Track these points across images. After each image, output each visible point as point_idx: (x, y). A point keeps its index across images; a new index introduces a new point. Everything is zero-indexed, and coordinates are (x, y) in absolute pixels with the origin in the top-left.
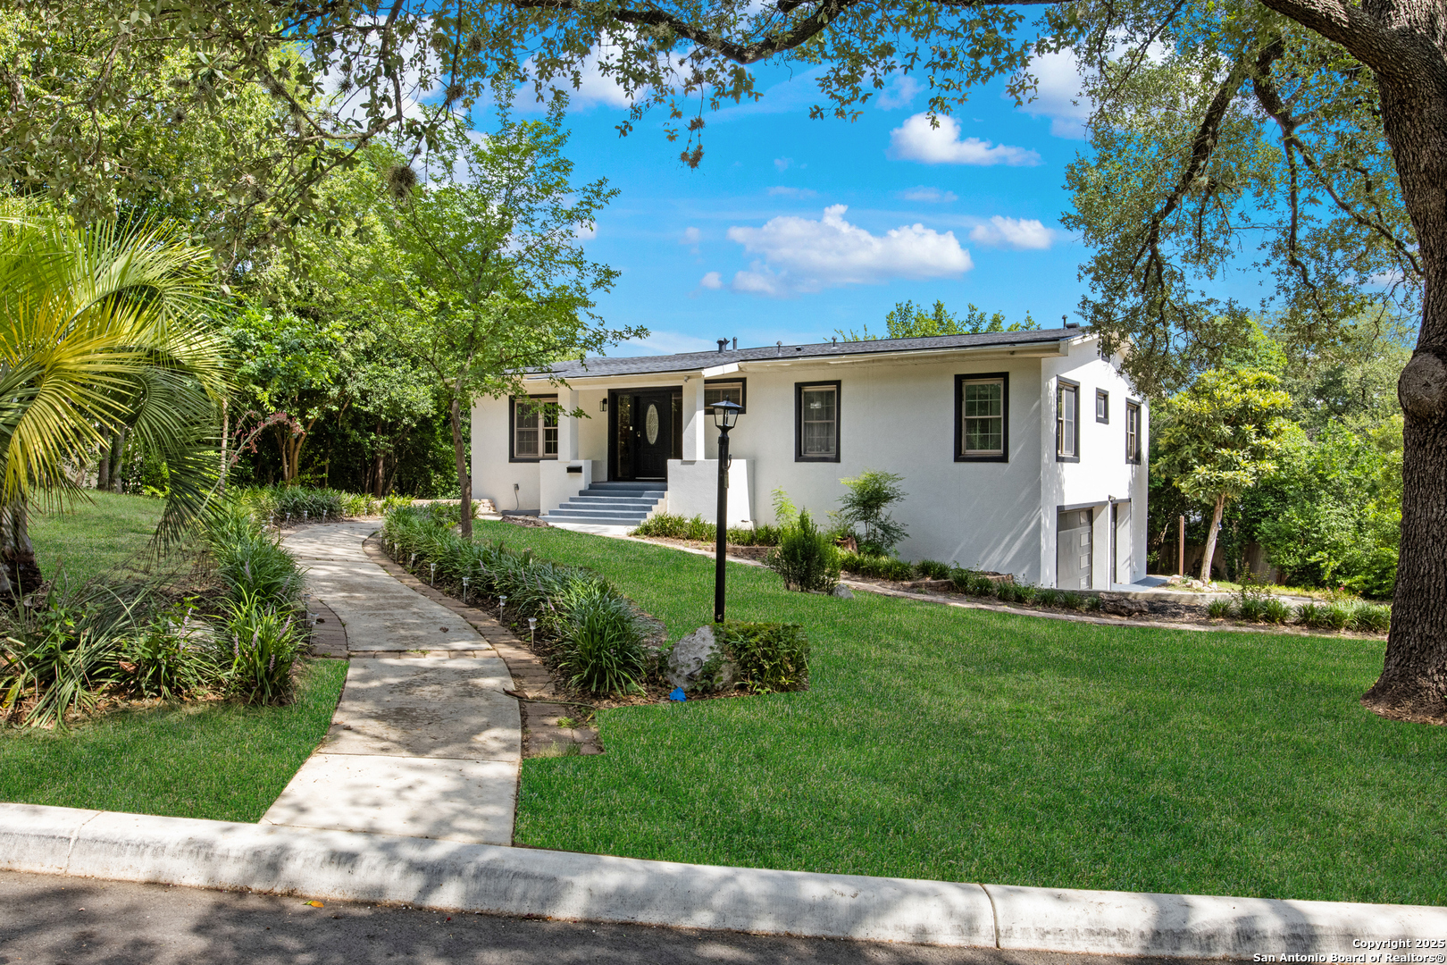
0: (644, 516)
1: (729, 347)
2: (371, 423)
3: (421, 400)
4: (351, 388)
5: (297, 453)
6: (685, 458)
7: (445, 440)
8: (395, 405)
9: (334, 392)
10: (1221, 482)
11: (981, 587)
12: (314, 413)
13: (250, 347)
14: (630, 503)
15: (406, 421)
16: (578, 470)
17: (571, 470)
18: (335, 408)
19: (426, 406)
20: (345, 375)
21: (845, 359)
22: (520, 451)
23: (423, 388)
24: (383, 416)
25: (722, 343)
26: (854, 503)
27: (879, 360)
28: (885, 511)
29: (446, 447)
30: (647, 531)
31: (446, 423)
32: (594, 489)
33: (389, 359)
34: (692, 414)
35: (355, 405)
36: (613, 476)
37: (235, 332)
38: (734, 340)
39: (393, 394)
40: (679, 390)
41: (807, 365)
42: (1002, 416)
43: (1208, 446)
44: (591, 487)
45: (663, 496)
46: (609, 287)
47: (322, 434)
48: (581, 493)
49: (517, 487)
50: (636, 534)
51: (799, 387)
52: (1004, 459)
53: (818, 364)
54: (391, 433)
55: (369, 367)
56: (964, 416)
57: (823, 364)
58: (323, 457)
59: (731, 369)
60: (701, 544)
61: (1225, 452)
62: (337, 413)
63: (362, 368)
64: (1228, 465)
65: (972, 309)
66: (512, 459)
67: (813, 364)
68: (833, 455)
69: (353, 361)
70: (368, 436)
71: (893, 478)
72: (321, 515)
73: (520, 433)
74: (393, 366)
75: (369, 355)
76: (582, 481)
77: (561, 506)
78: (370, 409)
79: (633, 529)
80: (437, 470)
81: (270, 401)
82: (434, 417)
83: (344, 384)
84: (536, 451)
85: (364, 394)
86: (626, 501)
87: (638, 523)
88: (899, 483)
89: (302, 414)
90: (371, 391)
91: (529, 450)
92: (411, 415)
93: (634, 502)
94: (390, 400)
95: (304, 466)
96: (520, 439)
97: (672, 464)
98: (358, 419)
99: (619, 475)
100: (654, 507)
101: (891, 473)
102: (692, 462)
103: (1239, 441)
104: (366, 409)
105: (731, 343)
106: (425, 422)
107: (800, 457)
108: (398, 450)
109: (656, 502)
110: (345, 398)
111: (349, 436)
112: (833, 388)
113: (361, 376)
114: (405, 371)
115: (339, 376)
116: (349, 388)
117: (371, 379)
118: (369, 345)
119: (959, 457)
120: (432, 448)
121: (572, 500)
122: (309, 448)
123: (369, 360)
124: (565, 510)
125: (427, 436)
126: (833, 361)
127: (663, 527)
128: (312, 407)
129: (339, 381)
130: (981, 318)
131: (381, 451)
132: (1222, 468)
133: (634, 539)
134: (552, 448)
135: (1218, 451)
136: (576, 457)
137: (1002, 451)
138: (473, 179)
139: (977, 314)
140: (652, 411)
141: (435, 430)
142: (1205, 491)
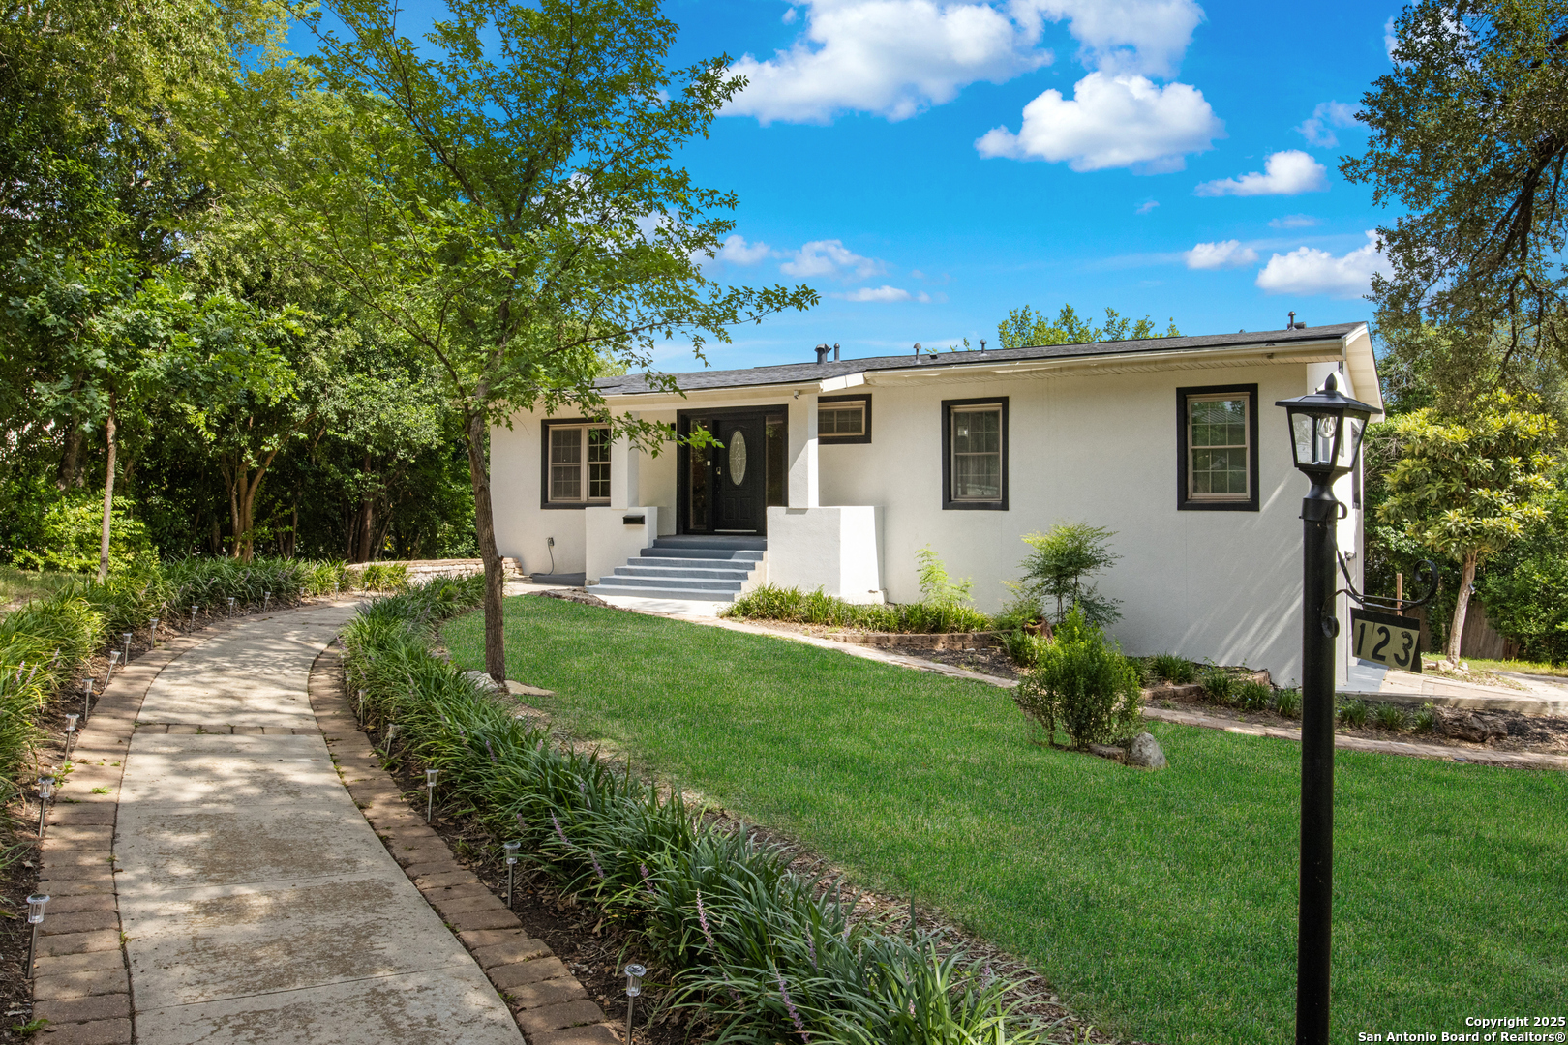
0: (738, 587)
1: (830, 356)
2: (355, 456)
3: (422, 424)
4: (325, 408)
5: (250, 498)
6: (792, 504)
7: (456, 478)
8: (386, 431)
9: (302, 413)
10: (1479, 532)
11: (1253, 697)
12: (272, 444)
13: (154, 339)
14: (715, 567)
15: (401, 454)
16: (639, 520)
17: (628, 520)
18: (302, 436)
19: (429, 434)
20: (317, 389)
21: (1019, 367)
22: (555, 494)
23: (426, 409)
24: (369, 448)
25: (821, 352)
26: (1043, 570)
27: (1070, 368)
28: (1085, 580)
29: (457, 487)
30: (746, 610)
31: (455, 456)
32: (660, 547)
33: (379, 368)
34: (802, 445)
35: (331, 432)
36: (683, 528)
37: (130, 316)
38: (836, 348)
39: (383, 416)
40: (782, 411)
41: (963, 375)
42: (1247, 444)
43: (1457, 485)
44: (657, 544)
45: (760, 558)
46: (713, 248)
47: (288, 470)
48: (644, 553)
49: (551, 542)
50: (730, 615)
51: (947, 406)
52: (1253, 505)
53: (980, 374)
54: (384, 469)
55: (350, 379)
56: (1190, 446)
57: (988, 373)
58: (288, 503)
59: (855, 381)
60: (827, 630)
61: (1484, 492)
62: (309, 443)
63: (340, 380)
64: (1488, 509)
65: (1112, 314)
66: (545, 504)
67: (972, 374)
68: (999, 500)
69: (328, 370)
70: (352, 475)
71: (1099, 534)
72: (262, 599)
73: (556, 470)
74: (384, 377)
75: (350, 363)
76: (644, 535)
77: (617, 571)
78: (351, 436)
79: (725, 606)
80: (445, 517)
81: (208, 426)
82: (440, 448)
83: (315, 403)
84: (578, 494)
85: (343, 416)
86: (709, 565)
87: (730, 598)
88: (1107, 540)
89: (256, 444)
90: (352, 412)
91: (568, 493)
92: (409, 445)
93: (720, 565)
94: (378, 425)
95: (261, 515)
96: (555, 478)
97: (773, 513)
98: (336, 449)
99: (692, 527)
100: (750, 573)
101: (1094, 524)
102: (803, 511)
103: (1499, 479)
104: (345, 438)
105: (832, 352)
106: (428, 456)
107: (949, 502)
108: (393, 492)
109: (752, 567)
110: (315, 424)
111: (326, 474)
112: (997, 407)
113: (339, 391)
114: (401, 385)
115: (308, 391)
116: (322, 408)
117: (354, 395)
118: (351, 347)
119: (1184, 503)
120: (438, 488)
121: (631, 562)
122: (267, 491)
123: (351, 371)
124: (622, 577)
125: (431, 473)
126: (1001, 369)
127: (770, 606)
128: (271, 435)
129: (307, 397)
130: (1123, 326)
131: (369, 495)
132: (1478, 514)
133: (729, 625)
134: (601, 489)
135: (1474, 492)
136: (635, 503)
137: (1247, 494)
138: (509, 60)
139: (1118, 321)
140: (738, 439)
141: (442, 466)
142: (1458, 543)
